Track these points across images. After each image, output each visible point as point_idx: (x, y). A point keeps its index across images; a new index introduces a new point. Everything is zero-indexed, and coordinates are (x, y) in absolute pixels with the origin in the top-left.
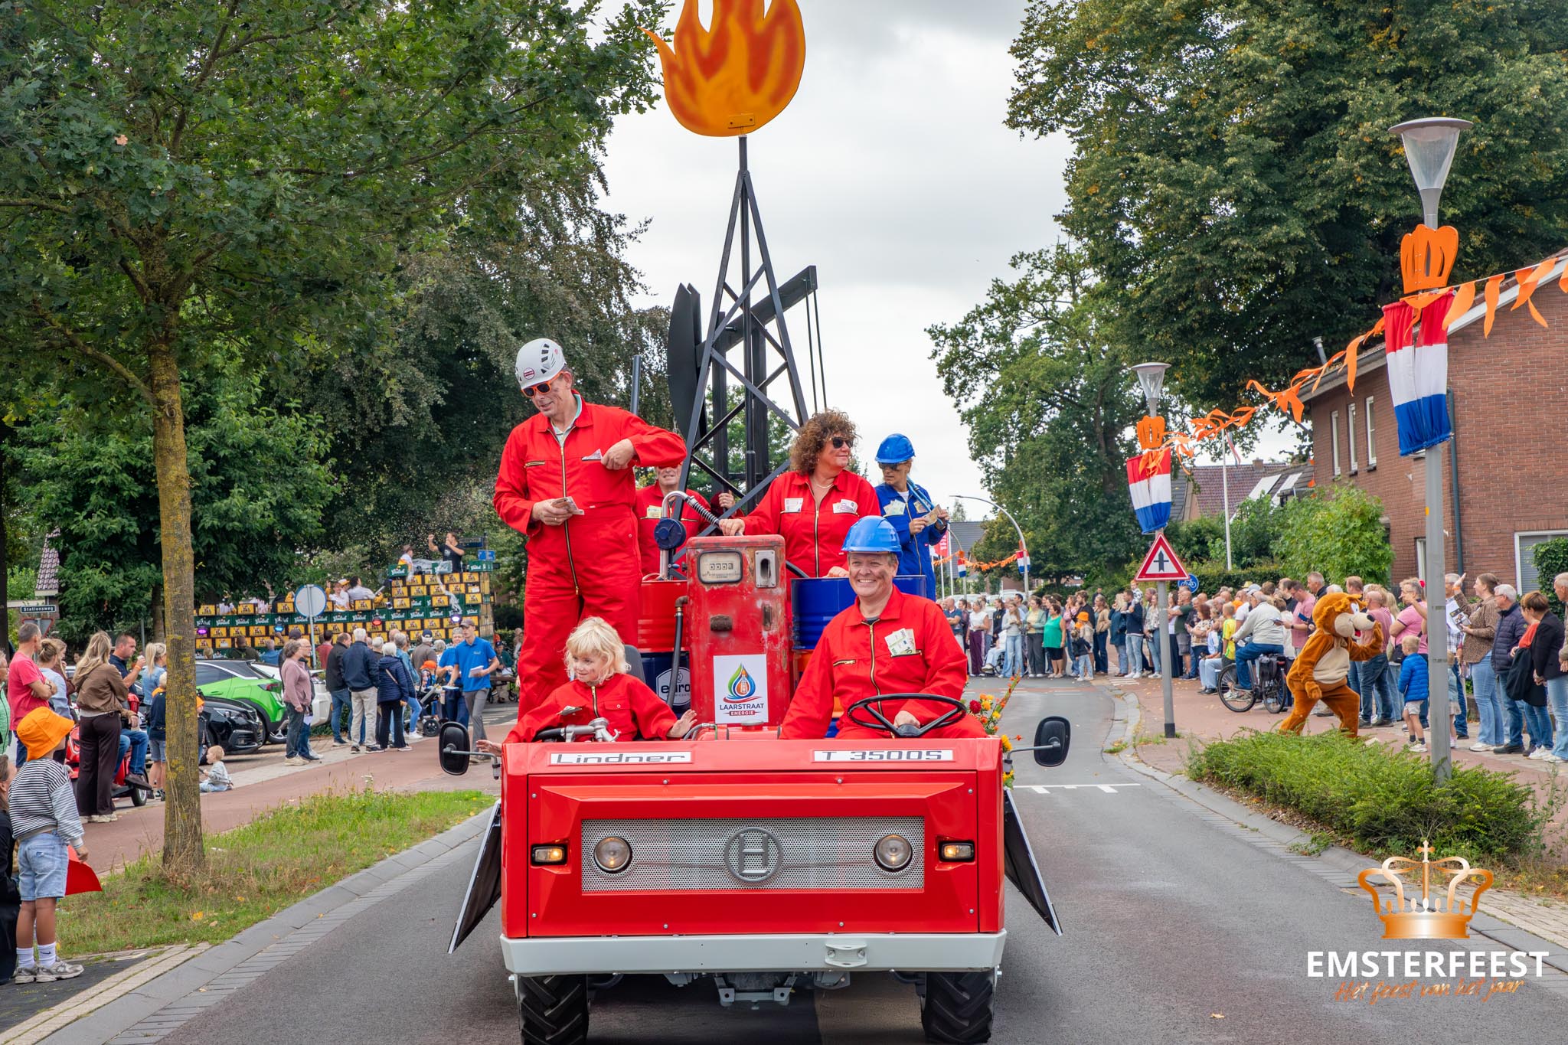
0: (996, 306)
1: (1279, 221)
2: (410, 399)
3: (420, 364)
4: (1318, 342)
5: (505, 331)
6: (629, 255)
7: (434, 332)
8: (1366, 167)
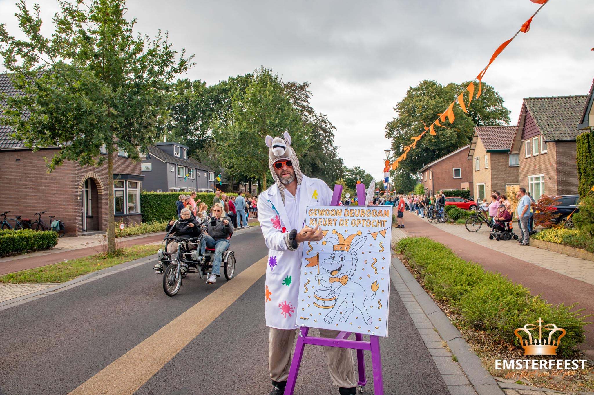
0: (394, 156)
1: (418, 149)
2: (307, 170)
3: (309, 166)
4: (423, 164)
5: (320, 161)
6: (337, 151)
7: (311, 162)
8: (429, 143)
